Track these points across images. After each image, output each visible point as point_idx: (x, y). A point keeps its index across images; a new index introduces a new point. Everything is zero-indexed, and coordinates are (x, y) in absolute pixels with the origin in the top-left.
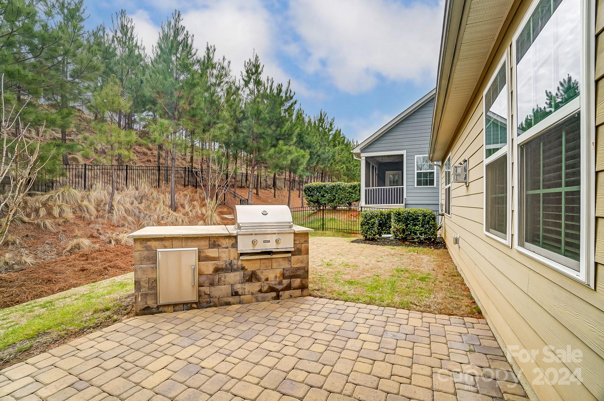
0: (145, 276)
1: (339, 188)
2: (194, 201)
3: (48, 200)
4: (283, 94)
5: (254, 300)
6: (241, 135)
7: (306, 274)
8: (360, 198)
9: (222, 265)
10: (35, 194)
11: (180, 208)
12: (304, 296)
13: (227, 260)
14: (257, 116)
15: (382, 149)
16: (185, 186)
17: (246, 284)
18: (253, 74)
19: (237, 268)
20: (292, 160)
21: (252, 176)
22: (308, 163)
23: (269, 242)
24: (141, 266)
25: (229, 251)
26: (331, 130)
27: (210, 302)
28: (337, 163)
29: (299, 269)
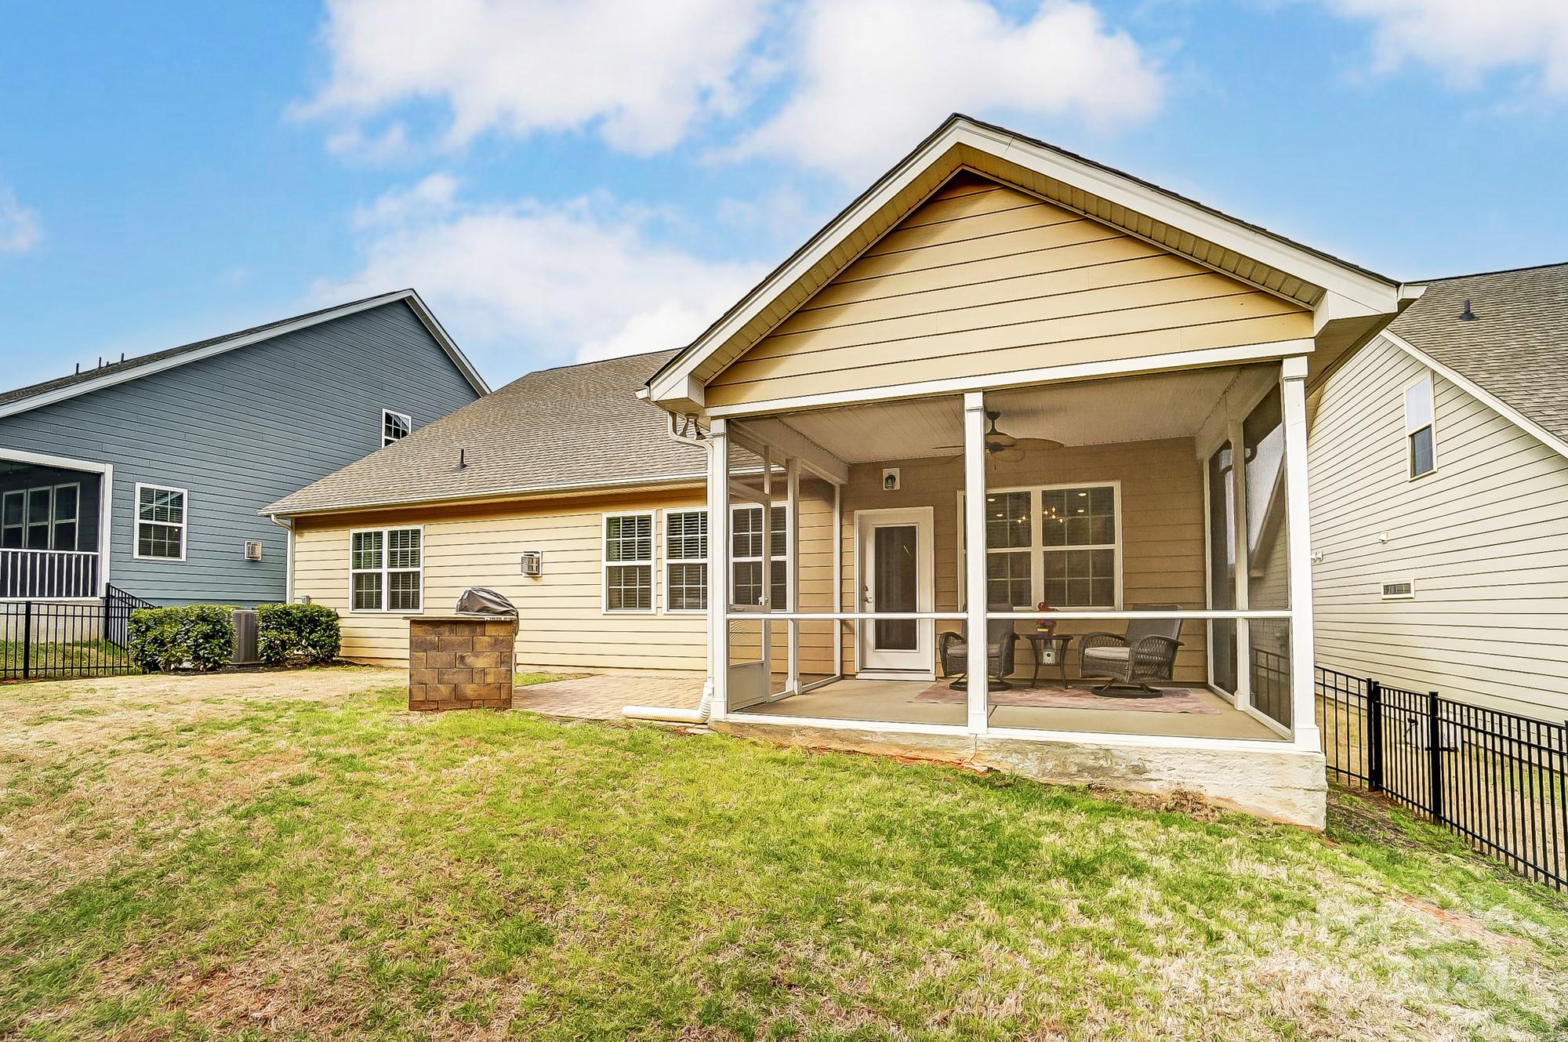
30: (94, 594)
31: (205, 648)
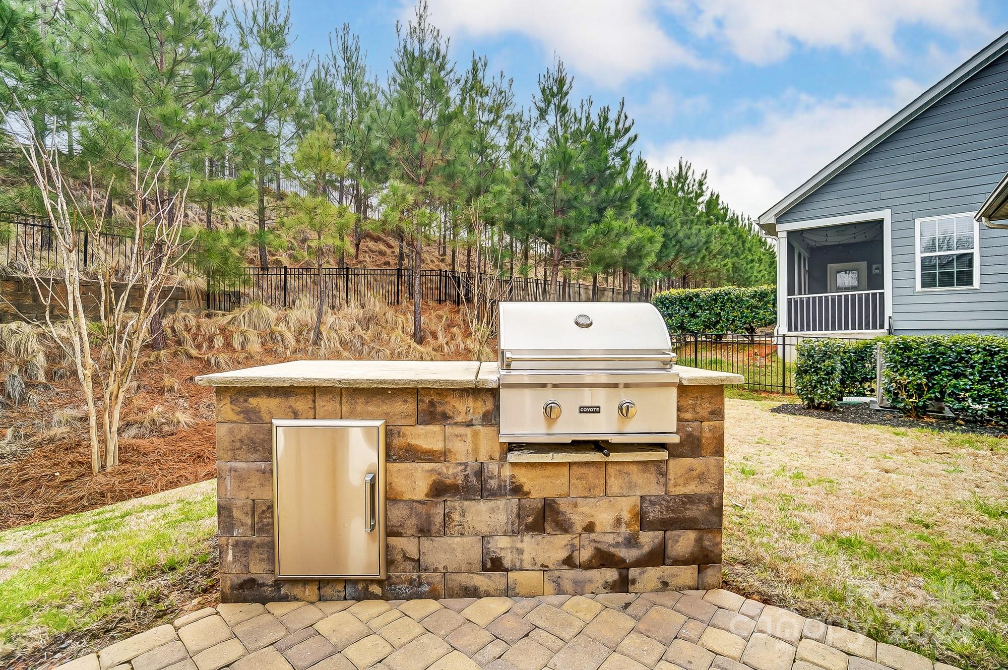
0: (243, 494)
1: (729, 299)
2: (454, 326)
3: (229, 323)
4: (611, 125)
5: (549, 587)
6: (535, 209)
7: (714, 519)
8: (776, 318)
9: (455, 476)
10: (215, 314)
11: (430, 339)
12: (707, 588)
13: (470, 460)
14: (563, 168)
15: (825, 212)
16: (440, 301)
17: (527, 538)
18: (553, 96)
19: (500, 486)
20: (629, 248)
21: (553, 283)
22: (660, 255)
23: (596, 410)
24: (233, 464)
25: (476, 435)
26: (701, 195)
27: (420, 584)
28: (715, 256)
29: (690, 499)
30: (882, 327)
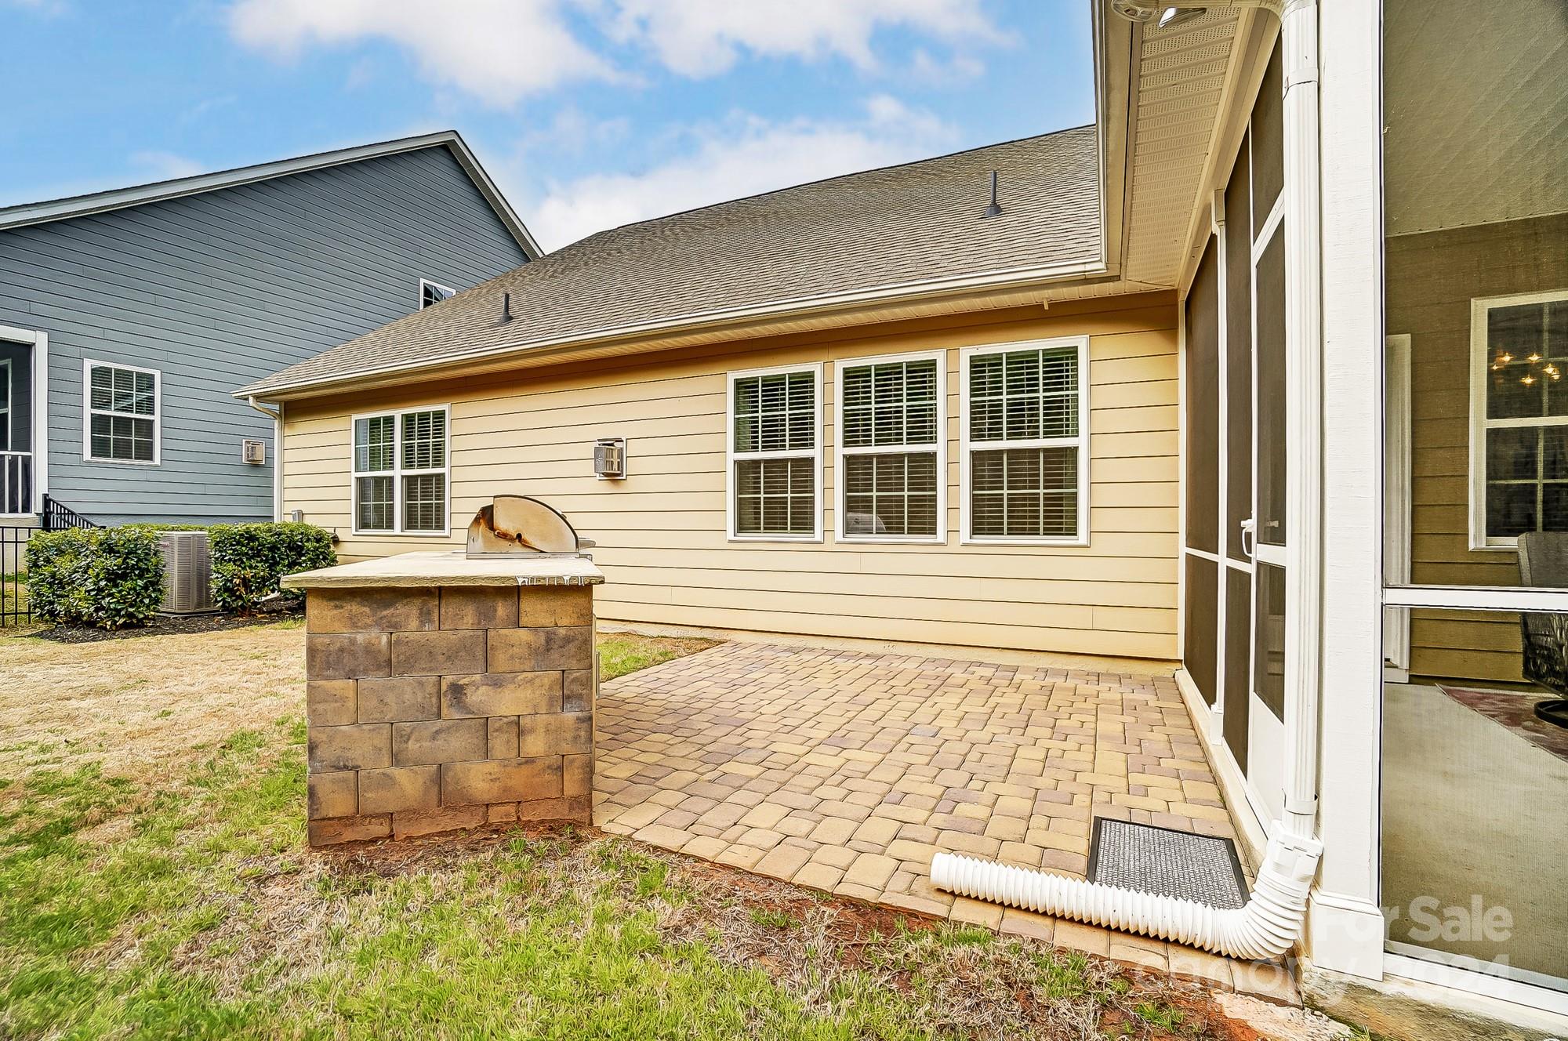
30: (26, 508)
31: (111, 595)
